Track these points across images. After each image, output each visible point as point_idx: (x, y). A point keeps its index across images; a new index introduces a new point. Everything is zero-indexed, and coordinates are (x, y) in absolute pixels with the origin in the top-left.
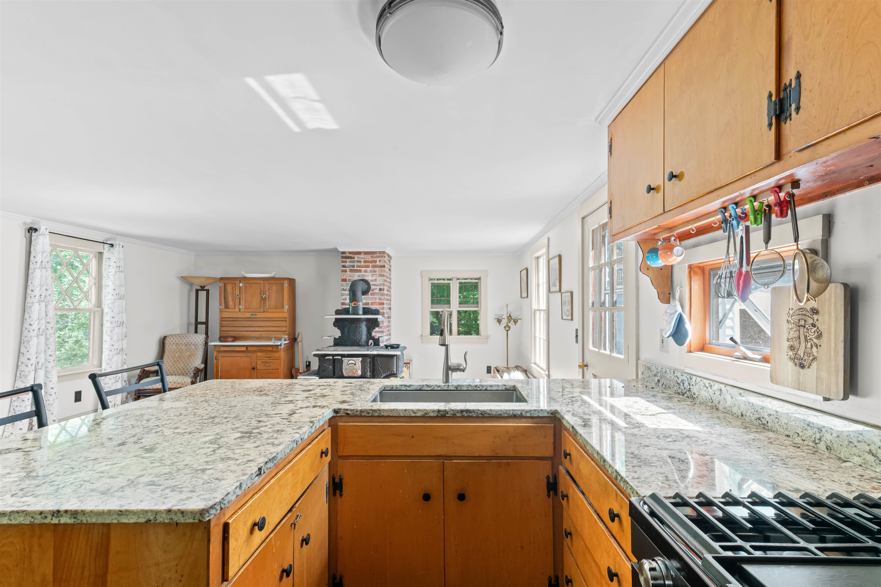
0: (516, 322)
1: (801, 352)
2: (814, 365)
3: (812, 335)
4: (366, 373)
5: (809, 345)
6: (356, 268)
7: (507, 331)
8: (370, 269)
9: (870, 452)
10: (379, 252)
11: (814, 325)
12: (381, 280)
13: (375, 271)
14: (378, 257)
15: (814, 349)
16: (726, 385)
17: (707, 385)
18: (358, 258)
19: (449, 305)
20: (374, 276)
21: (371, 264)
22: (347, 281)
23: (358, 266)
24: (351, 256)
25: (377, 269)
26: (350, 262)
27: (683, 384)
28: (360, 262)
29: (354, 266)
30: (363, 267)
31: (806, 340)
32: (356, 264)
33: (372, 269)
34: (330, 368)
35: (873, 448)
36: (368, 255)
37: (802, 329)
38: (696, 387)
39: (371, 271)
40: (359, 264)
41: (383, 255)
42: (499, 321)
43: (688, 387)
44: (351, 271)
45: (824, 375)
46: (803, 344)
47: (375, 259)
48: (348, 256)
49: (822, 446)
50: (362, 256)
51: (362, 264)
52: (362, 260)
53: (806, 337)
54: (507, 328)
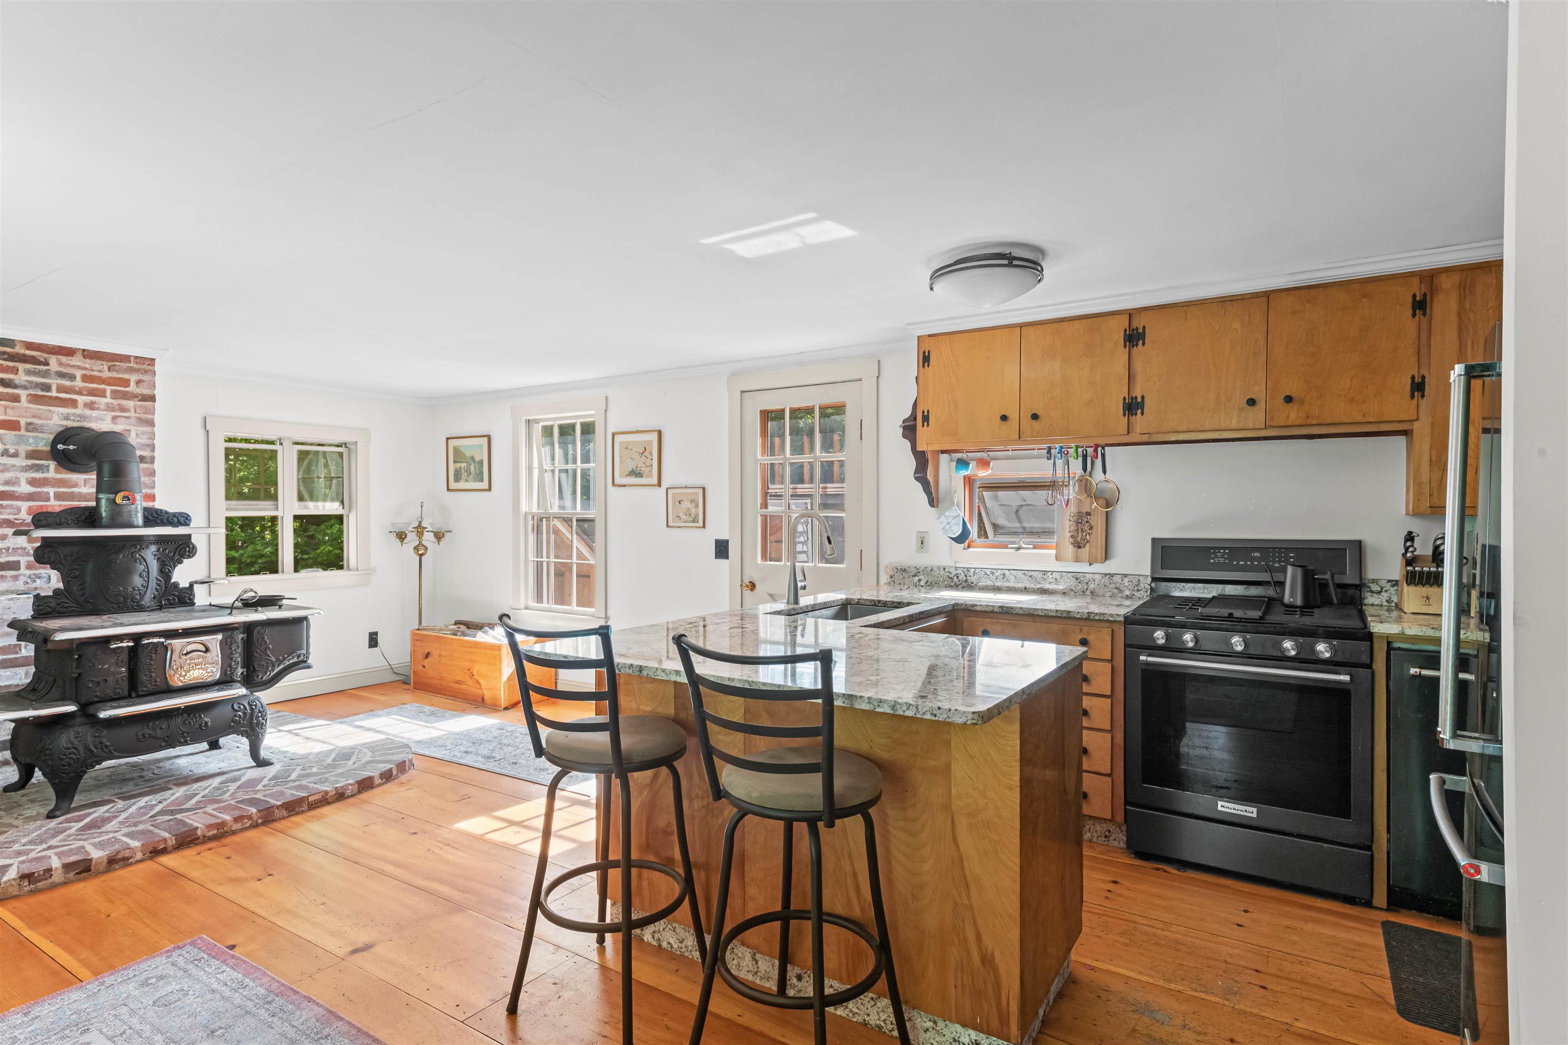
0: (439, 536)
1: (1079, 539)
2: (1088, 545)
3: (1086, 527)
4: (233, 671)
5: (1084, 534)
6: (54, 394)
7: (421, 555)
8: (108, 400)
9: (1116, 588)
10: (136, 357)
11: (1088, 522)
12: (143, 433)
13: (123, 409)
14: (132, 370)
15: (1088, 536)
16: (1009, 570)
17: (989, 573)
18: (61, 364)
19: (275, 503)
20: (119, 420)
21: (109, 389)
22: (19, 430)
23: (60, 389)
24: (33, 357)
25: (130, 404)
26: (29, 372)
27: (958, 577)
28: (72, 377)
29: (47, 388)
30: (80, 393)
31: (1082, 531)
32: (54, 382)
33: (115, 402)
34: (121, 673)
35: (1117, 585)
36: (99, 362)
37: (1080, 525)
38: (975, 576)
39: (109, 408)
40: (66, 383)
41: (150, 367)
42: (401, 536)
43: (965, 578)
44: (35, 399)
45: (1094, 550)
46: (1080, 534)
47: (125, 376)
48: (24, 355)
49: (1088, 592)
50: (77, 360)
51: (79, 383)
52: (78, 374)
53: (1082, 529)
54: (420, 550)
